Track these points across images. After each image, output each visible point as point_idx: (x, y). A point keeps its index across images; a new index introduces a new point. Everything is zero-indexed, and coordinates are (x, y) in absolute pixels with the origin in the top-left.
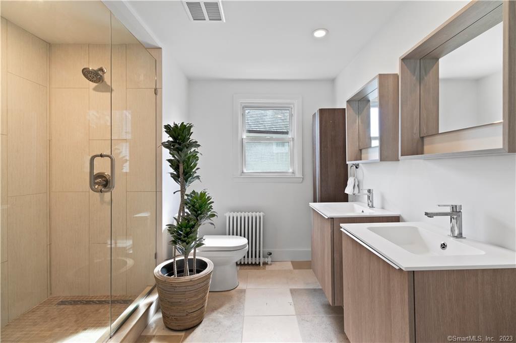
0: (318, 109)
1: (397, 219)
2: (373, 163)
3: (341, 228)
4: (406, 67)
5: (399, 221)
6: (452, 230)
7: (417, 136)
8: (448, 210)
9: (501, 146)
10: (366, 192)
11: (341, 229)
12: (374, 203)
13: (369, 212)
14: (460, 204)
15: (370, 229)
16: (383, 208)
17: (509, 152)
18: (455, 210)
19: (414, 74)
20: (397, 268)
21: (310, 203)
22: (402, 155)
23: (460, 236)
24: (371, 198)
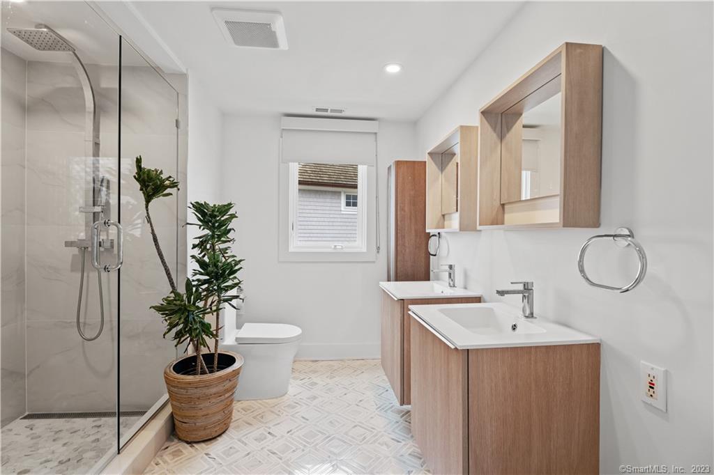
0: (393, 161)
1: (478, 300)
2: (453, 233)
3: (410, 310)
4: (486, 122)
5: (480, 302)
6: (524, 311)
7: (497, 204)
8: (521, 287)
9: (558, 221)
10: (447, 268)
11: (409, 312)
12: (456, 281)
13: (449, 292)
14: (531, 281)
15: (442, 311)
16: (465, 288)
17: (564, 226)
18: (526, 287)
19: (495, 130)
20: (453, 347)
21: (381, 283)
22: (480, 225)
23: (531, 315)
24: (452, 276)
